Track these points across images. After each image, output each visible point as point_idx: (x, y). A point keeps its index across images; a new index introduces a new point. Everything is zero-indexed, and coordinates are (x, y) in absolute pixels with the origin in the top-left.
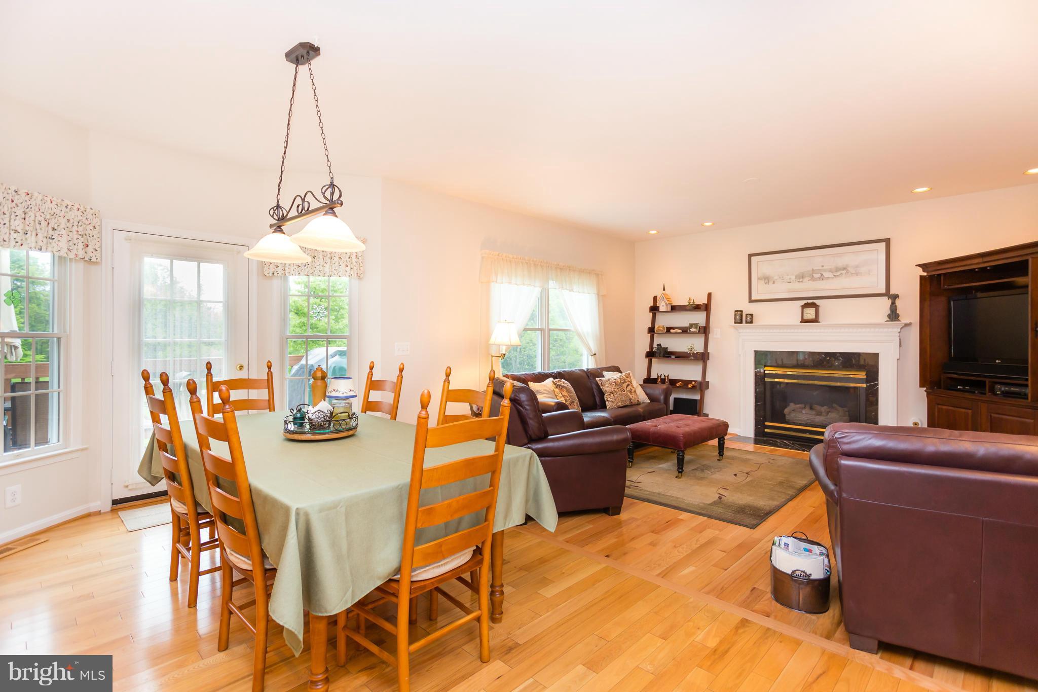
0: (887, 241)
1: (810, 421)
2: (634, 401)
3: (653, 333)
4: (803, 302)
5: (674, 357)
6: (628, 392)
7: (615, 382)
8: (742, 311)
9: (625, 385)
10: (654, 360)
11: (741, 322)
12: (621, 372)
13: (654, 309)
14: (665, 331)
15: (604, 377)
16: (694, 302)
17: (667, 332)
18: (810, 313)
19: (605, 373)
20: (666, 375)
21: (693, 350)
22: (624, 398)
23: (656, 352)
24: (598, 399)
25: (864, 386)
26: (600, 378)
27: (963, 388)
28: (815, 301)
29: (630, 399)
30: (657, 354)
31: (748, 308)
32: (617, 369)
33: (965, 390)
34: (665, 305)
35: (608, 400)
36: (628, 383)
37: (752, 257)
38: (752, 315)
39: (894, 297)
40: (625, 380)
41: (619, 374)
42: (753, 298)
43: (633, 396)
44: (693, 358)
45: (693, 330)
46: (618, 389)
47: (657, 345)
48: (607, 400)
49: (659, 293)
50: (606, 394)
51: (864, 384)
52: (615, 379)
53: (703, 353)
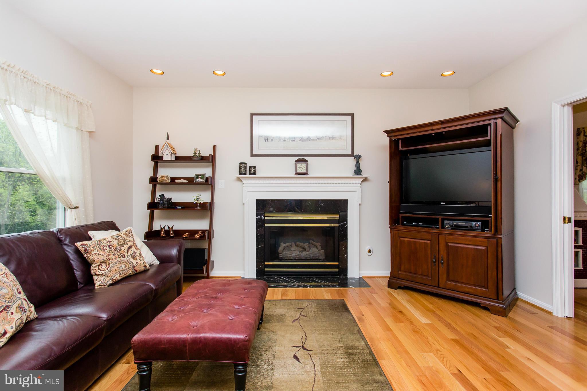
0: (352, 115)
1: (297, 257)
2: (140, 268)
3: (154, 183)
4: (296, 158)
5: (180, 208)
6: (130, 257)
7: (109, 246)
8: (246, 164)
9: (126, 248)
10: (156, 212)
11: (245, 174)
12: (119, 230)
13: (157, 158)
14: (170, 181)
15: (90, 239)
16: (199, 153)
17: (171, 182)
18: (302, 167)
19: (91, 233)
20: (171, 227)
21: (200, 200)
22: (123, 267)
23: (159, 203)
24: (78, 273)
25: (337, 225)
26: (84, 243)
27: (417, 224)
28: (305, 158)
29: (134, 267)
30: (160, 205)
31: (251, 162)
32: (110, 226)
33: (419, 225)
34: (169, 154)
35: (98, 273)
36: (129, 244)
37: (254, 116)
38: (254, 167)
39: (358, 157)
40: (125, 240)
41: (114, 233)
42: (254, 153)
43: (138, 261)
44: (199, 208)
45: (199, 180)
46: (114, 255)
47: (160, 196)
48: (96, 274)
49: (161, 142)
50: (94, 265)
51: (337, 224)
52: (109, 241)
53: (210, 202)
